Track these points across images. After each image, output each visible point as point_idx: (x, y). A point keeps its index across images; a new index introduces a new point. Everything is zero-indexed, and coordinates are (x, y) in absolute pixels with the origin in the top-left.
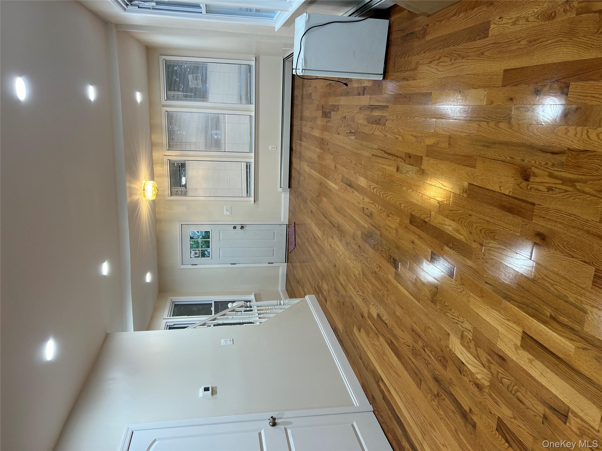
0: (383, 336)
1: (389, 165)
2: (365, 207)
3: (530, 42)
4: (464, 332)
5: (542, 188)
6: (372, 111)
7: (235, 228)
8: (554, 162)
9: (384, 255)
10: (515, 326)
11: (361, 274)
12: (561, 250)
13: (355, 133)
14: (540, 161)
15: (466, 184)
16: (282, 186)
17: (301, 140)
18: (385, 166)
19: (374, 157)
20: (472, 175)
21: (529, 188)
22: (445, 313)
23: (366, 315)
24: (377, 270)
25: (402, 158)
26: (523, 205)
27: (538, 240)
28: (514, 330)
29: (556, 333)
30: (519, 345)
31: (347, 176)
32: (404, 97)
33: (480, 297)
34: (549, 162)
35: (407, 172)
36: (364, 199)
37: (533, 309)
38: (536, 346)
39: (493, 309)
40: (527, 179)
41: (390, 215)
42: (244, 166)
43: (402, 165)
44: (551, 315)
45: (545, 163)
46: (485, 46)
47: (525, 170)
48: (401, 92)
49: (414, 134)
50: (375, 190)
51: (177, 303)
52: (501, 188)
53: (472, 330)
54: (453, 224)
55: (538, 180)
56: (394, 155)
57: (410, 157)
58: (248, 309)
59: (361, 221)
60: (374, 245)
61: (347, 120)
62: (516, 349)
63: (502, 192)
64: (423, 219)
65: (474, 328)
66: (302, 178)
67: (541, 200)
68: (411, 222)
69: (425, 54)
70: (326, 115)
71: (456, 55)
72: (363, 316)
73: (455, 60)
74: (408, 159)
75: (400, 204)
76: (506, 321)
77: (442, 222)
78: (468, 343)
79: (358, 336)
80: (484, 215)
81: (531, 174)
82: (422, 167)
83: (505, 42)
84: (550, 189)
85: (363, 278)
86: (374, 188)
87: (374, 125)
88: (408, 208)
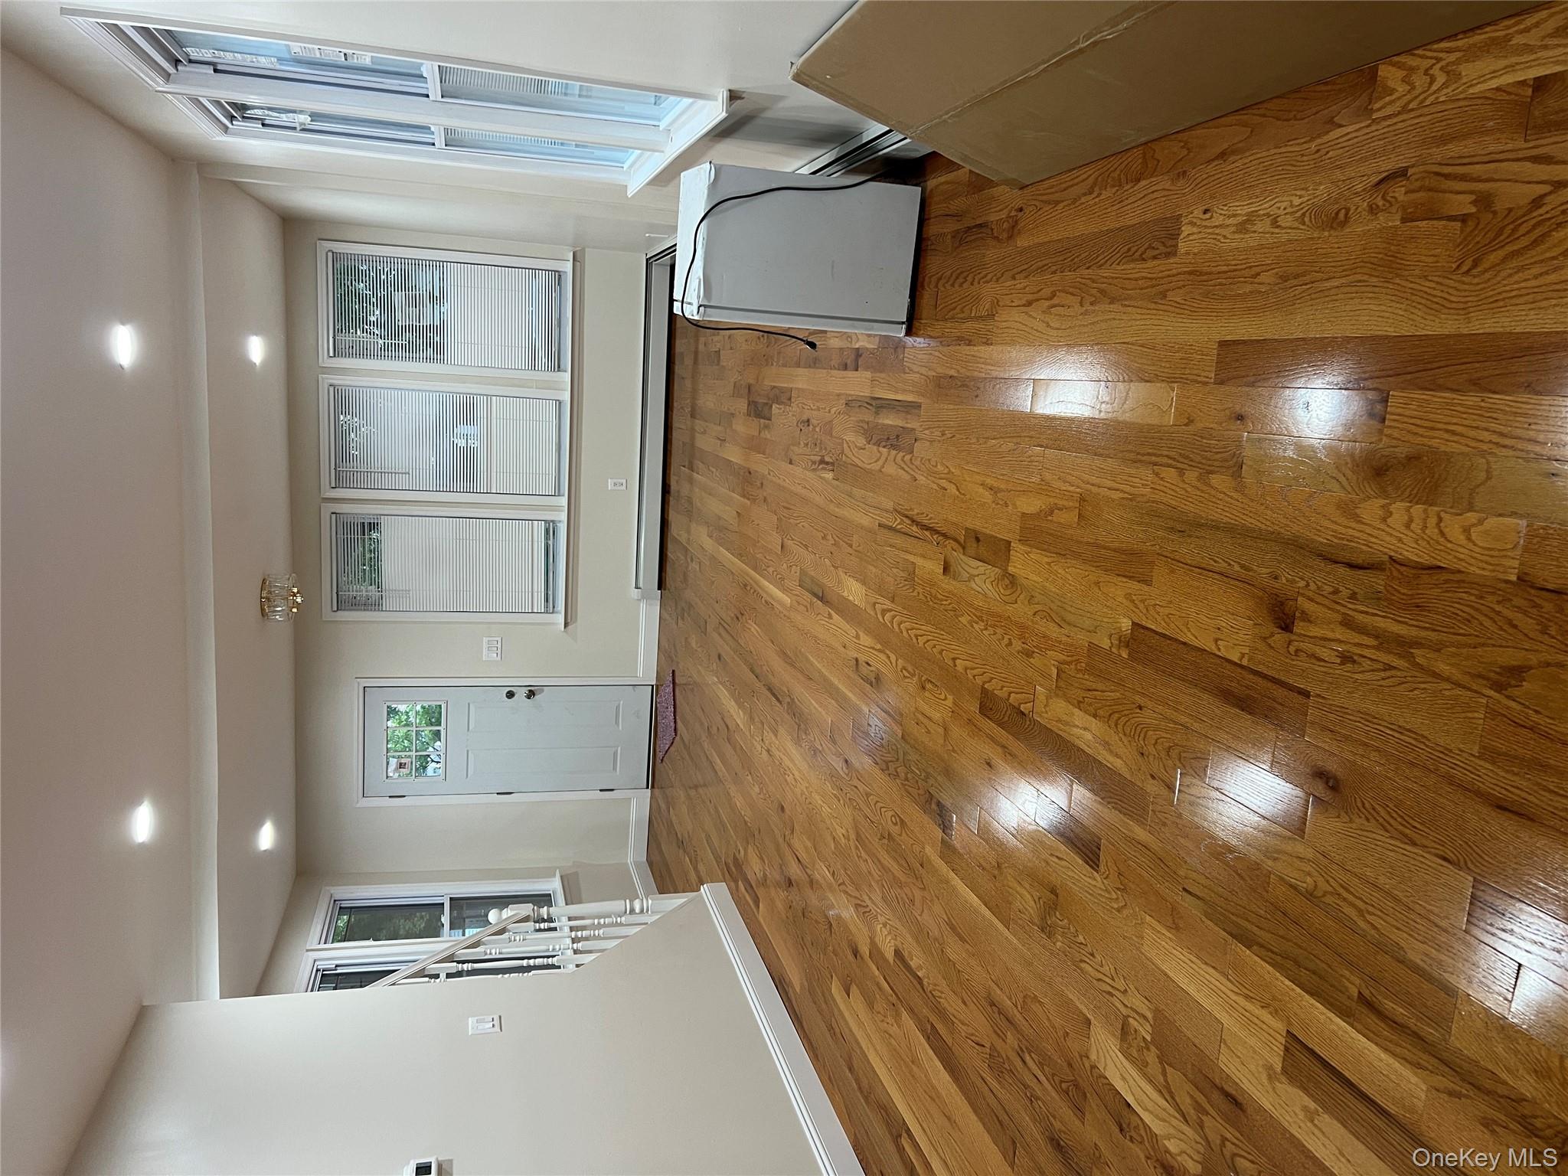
0: (911, 1011)
1: (923, 556)
2: (862, 658)
3: (1284, 278)
4: (1130, 1020)
5: (1324, 653)
6: (877, 413)
7: (510, 695)
8: (1356, 590)
9: (914, 792)
10: (1265, 1015)
11: (853, 836)
12: (1381, 820)
13: (833, 464)
14: (1320, 584)
15: (1126, 624)
16: (641, 585)
17: (691, 469)
18: (911, 558)
19: (886, 531)
20: (1143, 601)
21: (1292, 649)
22: (1077, 964)
23: (865, 950)
24: (895, 830)
25: (956, 540)
26: (1280, 693)
27: (1320, 789)
28: (1264, 1026)
29: (1376, 1044)
30: (1278, 1068)
31: (812, 573)
32: (963, 386)
33: (1169, 928)
34: (1341, 589)
35: (972, 577)
36: (858, 637)
37: (1314, 973)
38: (1323, 1076)
39: (1206, 964)
40: (1287, 627)
41: (929, 686)
42: (539, 529)
43: (957, 556)
44: (1360, 993)
45: (1331, 589)
46: (1169, 276)
47: (1282, 603)
48: (952, 373)
49: (989, 481)
50: (888, 616)
51: (345, 904)
52: (1219, 642)
53: (1149, 1015)
54: (1094, 724)
55: (1315, 631)
56: (937, 532)
57: (978, 540)
58: (542, 926)
59: (850, 695)
60: (887, 763)
61: (814, 430)
62: (1270, 1077)
63: (1223, 653)
64: (1016, 705)
65: (1157, 1012)
66: (695, 566)
67: (1326, 685)
68: (984, 710)
69: (1013, 282)
70: (759, 411)
71: (1094, 291)
72: (856, 953)
73: (1092, 304)
74: (972, 545)
75: (954, 659)
76: (1241, 1001)
77: (1065, 718)
78: (1140, 1050)
79: (842, 1007)
80: (1177, 710)
81: (1297, 614)
82: (1011, 569)
83: (1219, 273)
84: (1346, 658)
85: (857, 848)
86: (884, 612)
87: (885, 450)
88: (975, 672)
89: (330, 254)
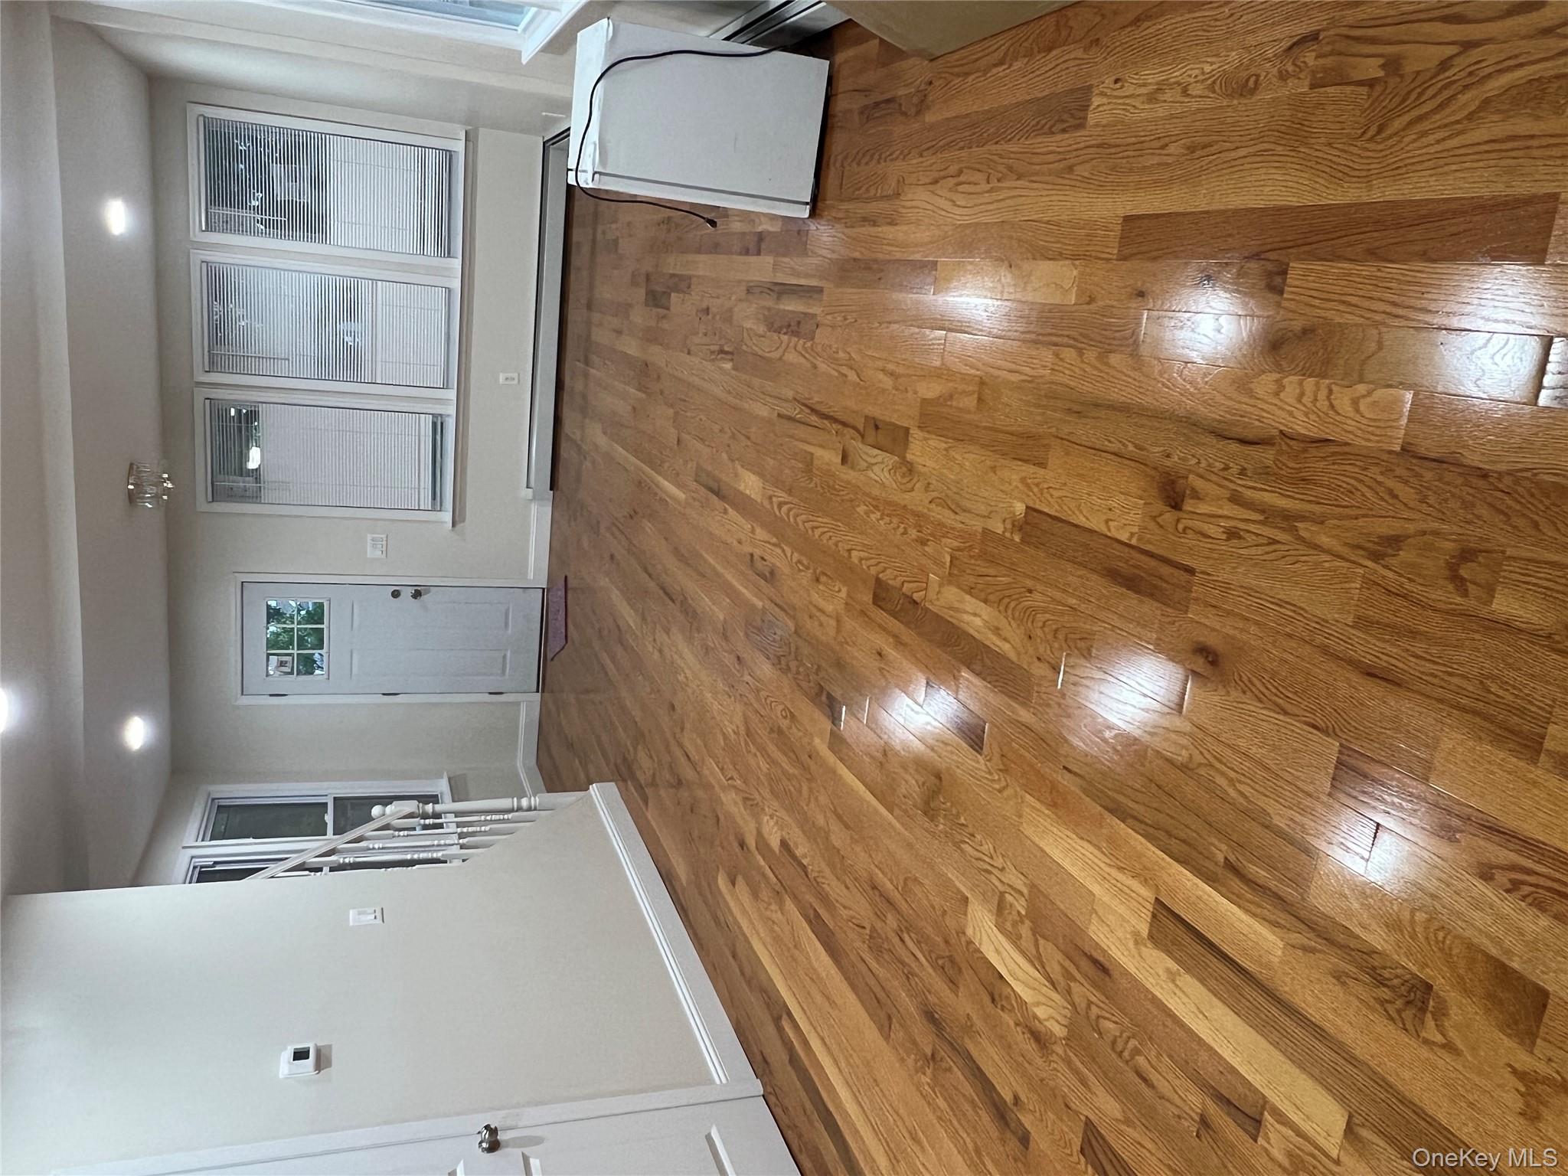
0: (795, 898)
1: (821, 446)
2: (757, 552)
3: (1191, 149)
4: (1007, 895)
5: (1212, 530)
6: (778, 298)
7: (396, 594)
8: (1246, 465)
9: (804, 684)
10: (1135, 884)
11: (742, 729)
12: (1257, 692)
13: (731, 353)
14: (1211, 461)
15: (1020, 508)
16: (532, 483)
17: (587, 362)
18: (811, 449)
19: (785, 421)
20: (1037, 485)
21: (1180, 527)
22: (957, 845)
23: (751, 842)
24: (784, 724)
25: (858, 431)
26: (1165, 570)
27: (1200, 664)
28: (1133, 895)
29: (1239, 906)
30: (1145, 933)
31: (710, 468)
32: (865, 269)
33: (1048, 806)
34: (1231, 465)
35: (870, 466)
36: (753, 531)
37: (1184, 841)
38: (1187, 939)
39: (1082, 838)
40: (1176, 506)
41: (823, 579)
42: (426, 423)
43: (857, 446)
44: (1226, 858)
45: (1222, 466)
46: (1077, 150)
47: (1173, 482)
48: (857, 255)
49: (890, 367)
50: (785, 508)
51: (223, 803)
52: (1110, 523)
53: (1025, 891)
54: (986, 611)
55: (1203, 508)
56: (836, 420)
57: (877, 427)
58: (427, 821)
59: (744, 591)
60: (779, 658)
61: (713, 318)
62: (1136, 943)
63: (1114, 533)
64: (909, 594)
65: (1033, 887)
66: (588, 464)
67: (1211, 562)
68: (877, 600)
69: (921, 159)
70: (656, 299)
71: (1001, 168)
72: (742, 845)
73: (999, 180)
74: (871, 436)
75: (849, 551)
76: (1114, 872)
77: (956, 605)
78: (1015, 924)
79: (728, 897)
80: (1064, 591)
81: (1188, 492)
82: (909, 457)
83: (1128, 145)
84: (1232, 534)
85: (746, 743)
86: (780, 505)
87: (786, 337)
88: (873, 562)
89: (201, 119)
